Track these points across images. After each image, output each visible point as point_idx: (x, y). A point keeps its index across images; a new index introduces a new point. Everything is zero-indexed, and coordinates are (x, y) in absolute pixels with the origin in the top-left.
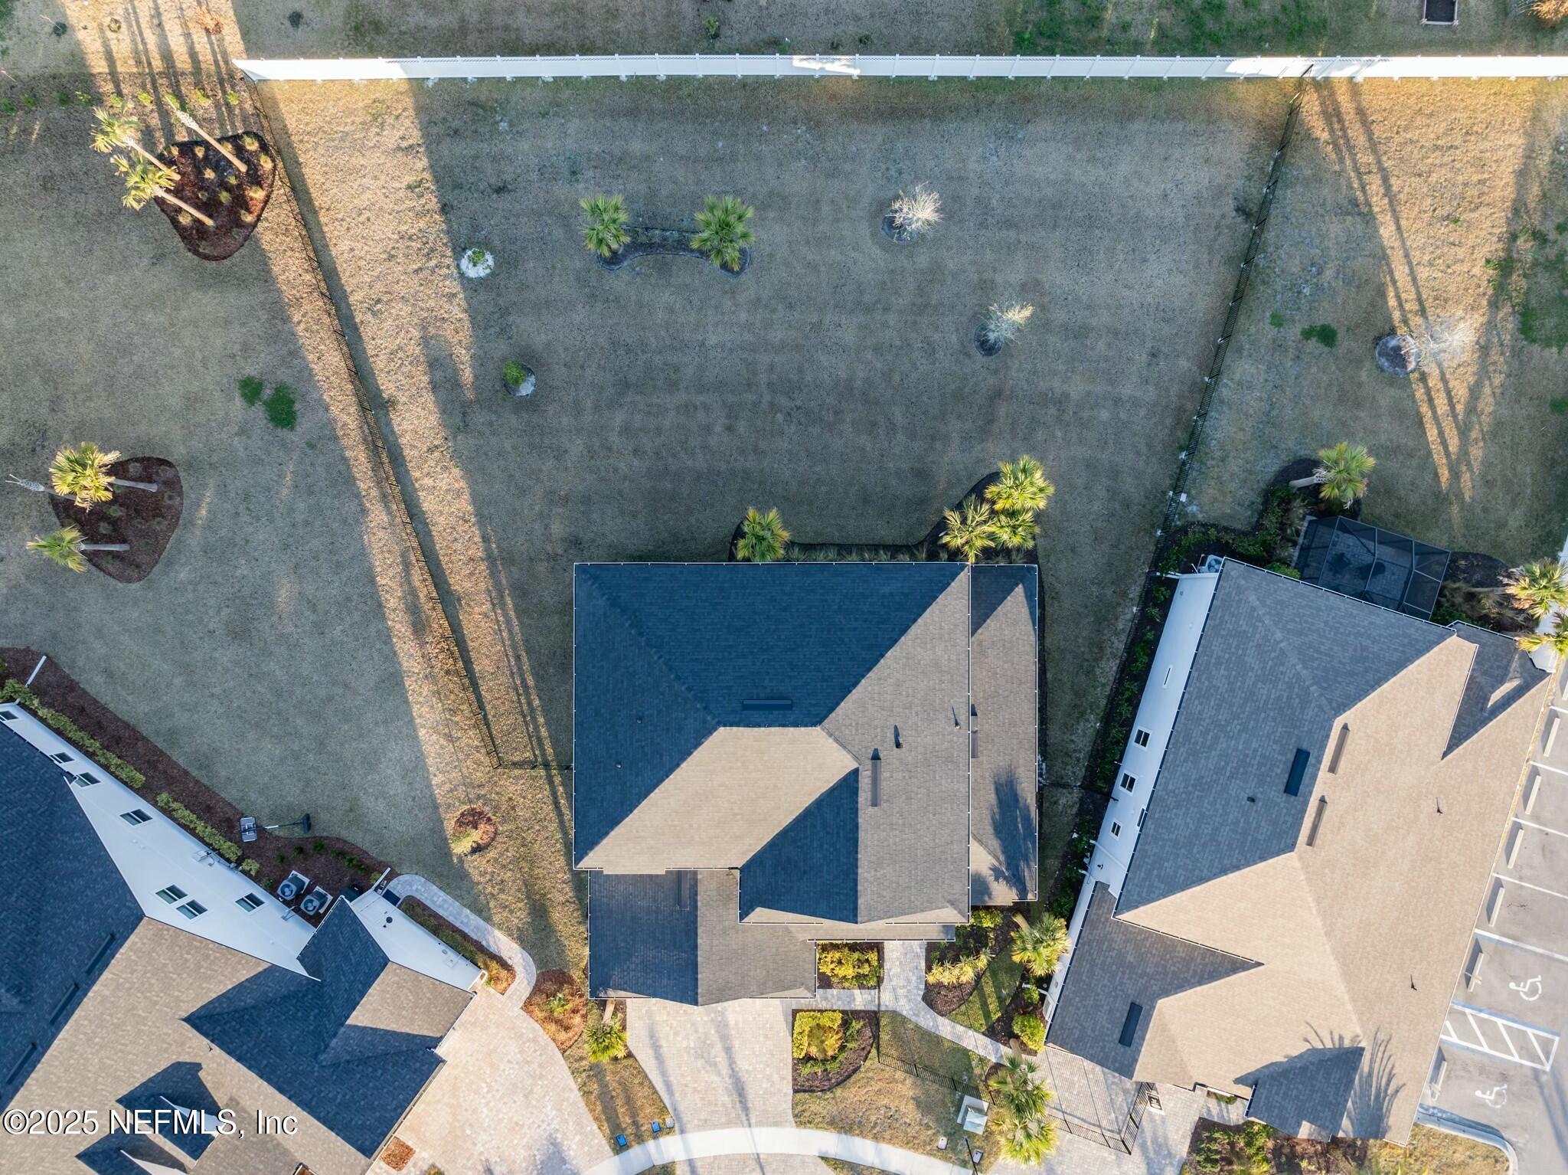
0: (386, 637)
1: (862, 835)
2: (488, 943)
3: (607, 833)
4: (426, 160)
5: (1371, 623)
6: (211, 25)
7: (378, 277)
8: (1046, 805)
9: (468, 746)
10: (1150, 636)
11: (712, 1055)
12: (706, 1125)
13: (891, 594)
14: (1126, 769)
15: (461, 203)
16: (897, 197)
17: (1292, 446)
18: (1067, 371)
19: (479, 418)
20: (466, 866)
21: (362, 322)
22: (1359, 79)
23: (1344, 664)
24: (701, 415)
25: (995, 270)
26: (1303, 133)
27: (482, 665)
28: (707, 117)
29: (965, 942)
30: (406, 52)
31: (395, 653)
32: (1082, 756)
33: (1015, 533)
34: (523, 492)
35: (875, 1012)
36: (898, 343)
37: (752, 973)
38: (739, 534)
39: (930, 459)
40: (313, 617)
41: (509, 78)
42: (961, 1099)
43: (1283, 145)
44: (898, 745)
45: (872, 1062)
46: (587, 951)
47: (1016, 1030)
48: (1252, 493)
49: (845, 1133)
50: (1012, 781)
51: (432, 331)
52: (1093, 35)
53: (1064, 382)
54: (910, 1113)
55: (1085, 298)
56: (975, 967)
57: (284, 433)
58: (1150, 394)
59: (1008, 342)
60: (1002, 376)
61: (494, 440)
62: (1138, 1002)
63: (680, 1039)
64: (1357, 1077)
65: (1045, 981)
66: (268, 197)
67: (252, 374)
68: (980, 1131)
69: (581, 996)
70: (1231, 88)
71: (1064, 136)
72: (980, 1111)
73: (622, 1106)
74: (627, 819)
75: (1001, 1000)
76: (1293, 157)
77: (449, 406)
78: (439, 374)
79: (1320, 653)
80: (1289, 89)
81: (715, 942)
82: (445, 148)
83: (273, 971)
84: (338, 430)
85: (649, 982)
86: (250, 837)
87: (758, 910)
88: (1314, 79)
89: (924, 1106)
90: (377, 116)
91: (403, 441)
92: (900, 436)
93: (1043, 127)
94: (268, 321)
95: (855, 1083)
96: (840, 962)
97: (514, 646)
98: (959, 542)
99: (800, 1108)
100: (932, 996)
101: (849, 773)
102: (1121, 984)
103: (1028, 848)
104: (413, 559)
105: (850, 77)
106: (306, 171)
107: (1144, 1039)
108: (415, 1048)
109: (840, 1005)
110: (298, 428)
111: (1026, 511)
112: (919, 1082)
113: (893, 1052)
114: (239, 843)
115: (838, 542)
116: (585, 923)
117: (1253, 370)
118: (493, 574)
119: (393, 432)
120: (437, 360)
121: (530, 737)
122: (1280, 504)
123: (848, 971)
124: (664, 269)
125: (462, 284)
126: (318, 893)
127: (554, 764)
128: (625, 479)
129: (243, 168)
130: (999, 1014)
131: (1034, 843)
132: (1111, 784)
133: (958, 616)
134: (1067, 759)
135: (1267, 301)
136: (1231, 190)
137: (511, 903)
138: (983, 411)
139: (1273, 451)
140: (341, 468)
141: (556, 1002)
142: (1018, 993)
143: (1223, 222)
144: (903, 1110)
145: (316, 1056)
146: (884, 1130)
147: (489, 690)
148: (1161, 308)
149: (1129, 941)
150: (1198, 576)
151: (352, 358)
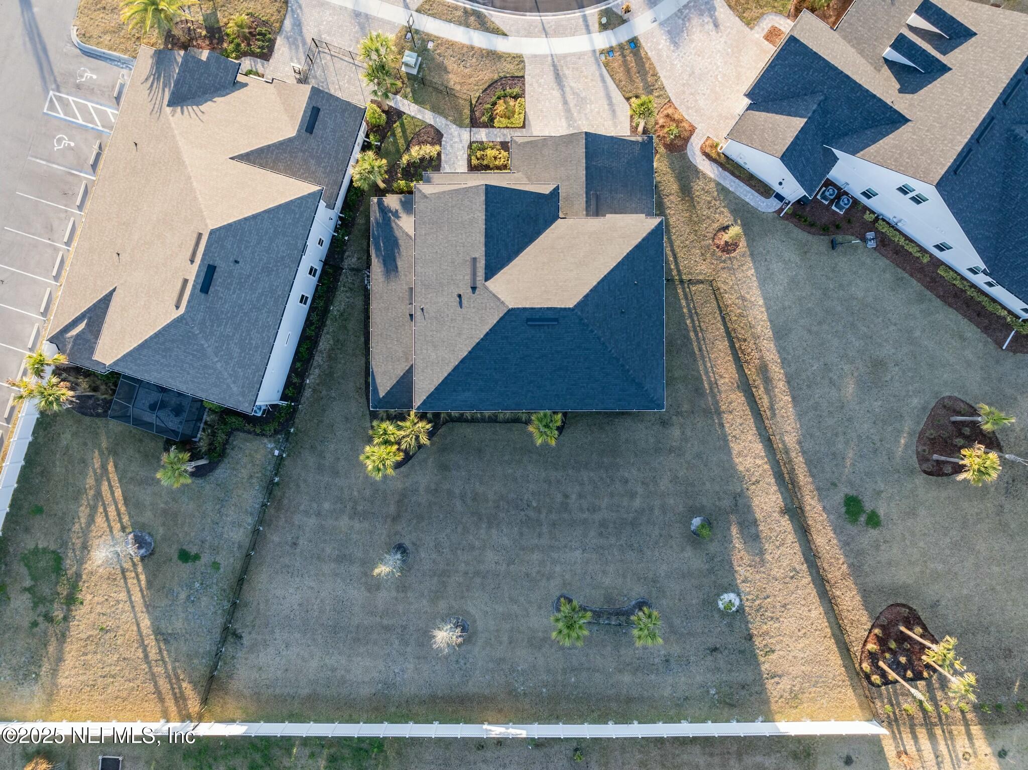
0: (784, 362)
1: (483, 240)
2: (718, 170)
3: (643, 240)
4: (763, 669)
5: (160, 373)
6: (904, 757)
7: (793, 593)
8: (365, 257)
9: (732, 294)
10: (298, 365)
11: (576, 99)
12: (580, 56)
13: (464, 391)
14: (314, 280)
15: (740, 641)
16: (459, 645)
17: (208, 486)
18: (350, 534)
19: (726, 503)
20: (732, 218)
21: (802, 564)
22: (162, 721)
23: (178, 347)
24: (585, 505)
25: (396, 599)
26: (199, 687)
27: (723, 345)
28: (581, 697)
29: (416, 171)
31: (779, 352)
32: (342, 288)
33: (385, 430)
34: (698, 456)
35: (473, 127)
36: (459, 552)
37: (551, 152)
38: (560, 429)
39: (438, 477)
40: (831, 375)
41: (710, 722)
42: (419, 72)
43: (212, 678)
44: (460, 296)
45: (475, 96)
46: (655, 165)
47: (384, 116)
48: (233, 455)
49: (491, 51)
50: (387, 272)
51: (757, 559)
52: (333, 750)
53: (352, 526)
54: (450, 64)
55: (339, 581)
56: (410, 155)
57: (853, 493)
58: (297, 519)
59: (388, 552)
60: (392, 530)
61: (717, 488)
62: (308, 134)
63: (596, 110)
64: (173, 85)
65: (366, 147)
66: (864, 645)
67: (873, 530)
68: (407, 52)
69: (659, 136)
70: (244, 716)
71: (351, 685)
72: (407, 65)
73: (632, 67)
74: (630, 249)
75: (394, 135)
76: (205, 671)
77: (746, 511)
78: (753, 531)
79: (192, 354)
80: (207, 715)
81: (574, 171)
82: (750, 677)
83: (854, 151)
84: (817, 495)
85: (616, 146)
86: (870, 235)
87: (547, 192)
88: (192, 722)
89: (442, 68)
90: (794, 698)
91: (775, 488)
92: (457, 491)
93: (366, 691)
94: (863, 565)
95: (485, 82)
96: (495, 158)
97: (703, 357)
98: (420, 425)
99: (520, 66)
100: (437, 137)
101: (490, 278)
102: (319, 145)
103: (377, 231)
104: (768, 413)
105: (490, 723)
106: (840, 662)
107: (305, 112)
108: (763, 104)
109: (496, 131)
110: (842, 495)
111: (379, 444)
112: (446, 83)
113: (461, 102)
114: (877, 231)
115: (498, 424)
116: (656, 182)
117: (231, 534)
118: (716, 403)
119: (782, 493)
120: (754, 540)
121: (692, 300)
122: (215, 448)
123: (490, 153)
124: (609, 599)
125: (738, 589)
126: (826, 200)
127: (677, 283)
128: (633, 464)
129: (881, 664)
130: (394, 125)
131: (373, 234)
132: (324, 271)
133: (422, 378)
134: (351, 286)
135: (222, 578)
136: (245, 650)
137: (703, 194)
138: (404, 508)
139: (219, 482)
140: (815, 471)
141: (674, 132)
142: (382, 139)
143: (250, 629)
144: (456, 66)
145: (826, 99)
146: (467, 53)
147: (718, 329)
148: (290, 574)
149: (313, 173)
150: (268, 403)
151: (808, 541)
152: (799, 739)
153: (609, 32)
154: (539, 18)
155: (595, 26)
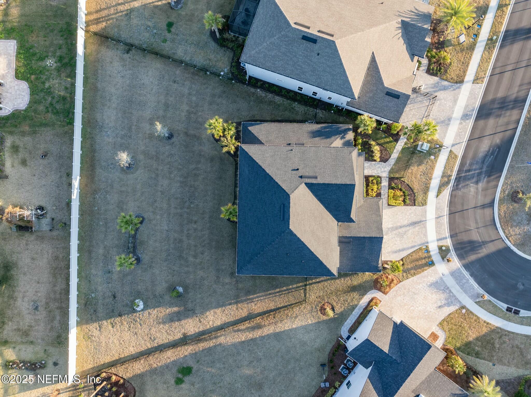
0: (262, 338)
1: (326, 182)
2: (364, 306)
3: (325, 266)
4: (104, 321)
5: (262, 14)
6: (57, 392)
7: (143, 338)
8: (322, 121)
9: (299, 311)
10: (267, 85)
11: (402, 232)
12: (425, 235)
13: (249, 171)
14: (311, 94)
15: (118, 310)
16: (120, 166)
17: (206, 38)
18: (179, 110)
19: (190, 305)
20: (338, 313)
21: (157, 344)
22: (86, 12)
23: (275, 23)
24: (191, 232)
25: (145, 133)
26: (103, 31)
27: (272, 306)
28: (92, 227)
29: (367, 148)
30: (67, 327)
31: (268, 335)
32: (306, 109)
33: (231, 129)
34: (215, 292)
35: (389, 179)
36: (168, 166)
37: (373, 219)
38: (229, 220)
39: (207, 156)
40: (255, 362)
41: (77, 293)
42: (418, 151)
43: (107, 38)
44: (298, 169)
45: (405, 179)
46: (367, 273)
47: (396, 132)
48: (221, 51)
49: (429, 189)
50: (313, 132)
51: (161, 320)
52: (69, 99)
53: (183, 112)
54: (423, 168)
55: (155, 104)
56: (375, 146)
57: (194, 371)
58: (187, 83)
59: (169, 130)
60: (180, 132)
61: (198, 301)
62: (385, 93)
63: (397, 243)
64: (412, 23)
65: (379, 123)
66: (115, 374)
67: (174, 381)
68: (429, 145)
69: (382, 275)
70: (88, 54)
71: (102, 109)
72: (422, 145)
73: (419, 262)
74: (321, 259)
75: (386, 137)
76: (111, 34)
77: (186, 315)
78: (175, 318)
79: (271, 31)
80: (88, 35)
81: (363, 231)
82: (100, 315)
83: (370, 377)
84: (193, 352)
85: (376, 253)
86: (327, 384)
87: (351, 216)
88: (85, 27)
89: (420, 164)
90: (89, 337)
91: (197, 331)
92: (199, 166)
93: (98, 116)
94: (156, 375)
95: (412, 185)
96: (372, 190)
97: (266, 295)
98: (233, 148)
99: (420, 204)
100: (384, 160)
101: (306, 186)
102: (380, 98)
103: (335, 127)
104: (236, 328)
105: (80, 180)
106: (106, 361)
107: (397, 91)
108: (397, 331)
109: (387, 190)
110: (192, 366)
111: (223, 126)
112: (412, 165)
113: (402, 173)
114: (329, 388)
115: (234, 188)
116: (358, 274)
117: (181, 49)
118: (242, 302)
119: (194, 334)
120: (170, 319)
121: (296, 291)
122: (225, 42)
123: (375, 187)
124: (142, 243)
125: (145, 310)
126: (347, 362)
127: (305, 283)
128: (211, 257)
129: (105, 383)
130: (391, 138)
131: (333, 125)
132: (315, 99)
133: (256, 149)
134: (307, 114)
135: (158, 44)
136: (121, 55)
137: (351, 298)
138: (192, 138)
139: (207, 44)
140: (205, 352)
141: (384, 284)
142: (384, 131)
143: (132, 58)
144: (421, 170)
145: (398, 363)
146: (428, 176)
147: (280, 304)
148: (159, 79)
149: (365, 95)
150: (247, 69)
151: (169, 347)
152: (67, 339)
153: (437, 251)
154: (446, 214)
155: (441, 243)
